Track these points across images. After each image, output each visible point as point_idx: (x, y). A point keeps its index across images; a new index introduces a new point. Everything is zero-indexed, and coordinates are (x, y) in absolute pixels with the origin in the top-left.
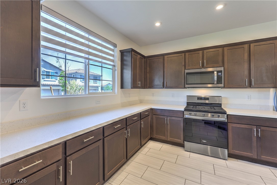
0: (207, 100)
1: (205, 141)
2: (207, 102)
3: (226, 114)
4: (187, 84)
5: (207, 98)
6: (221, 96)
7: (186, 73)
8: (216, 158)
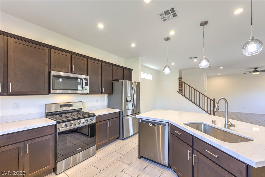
0: (71, 106)
1: (80, 149)
2: (71, 108)
3: (95, 116)
4: (53, 89)
5: (71, 104)
6: (82, 102)
7: (53, 75)
8: (89, 158)
